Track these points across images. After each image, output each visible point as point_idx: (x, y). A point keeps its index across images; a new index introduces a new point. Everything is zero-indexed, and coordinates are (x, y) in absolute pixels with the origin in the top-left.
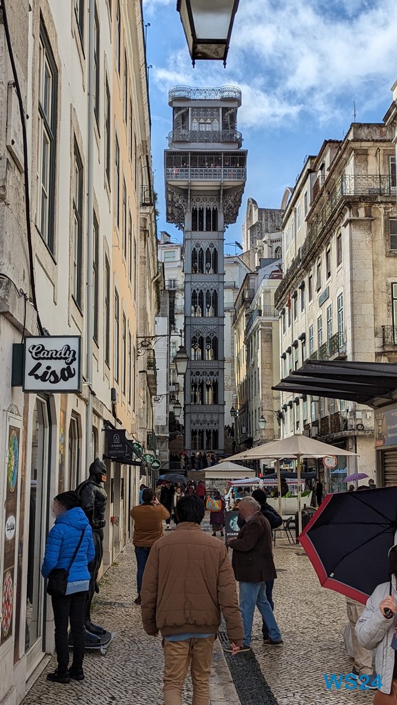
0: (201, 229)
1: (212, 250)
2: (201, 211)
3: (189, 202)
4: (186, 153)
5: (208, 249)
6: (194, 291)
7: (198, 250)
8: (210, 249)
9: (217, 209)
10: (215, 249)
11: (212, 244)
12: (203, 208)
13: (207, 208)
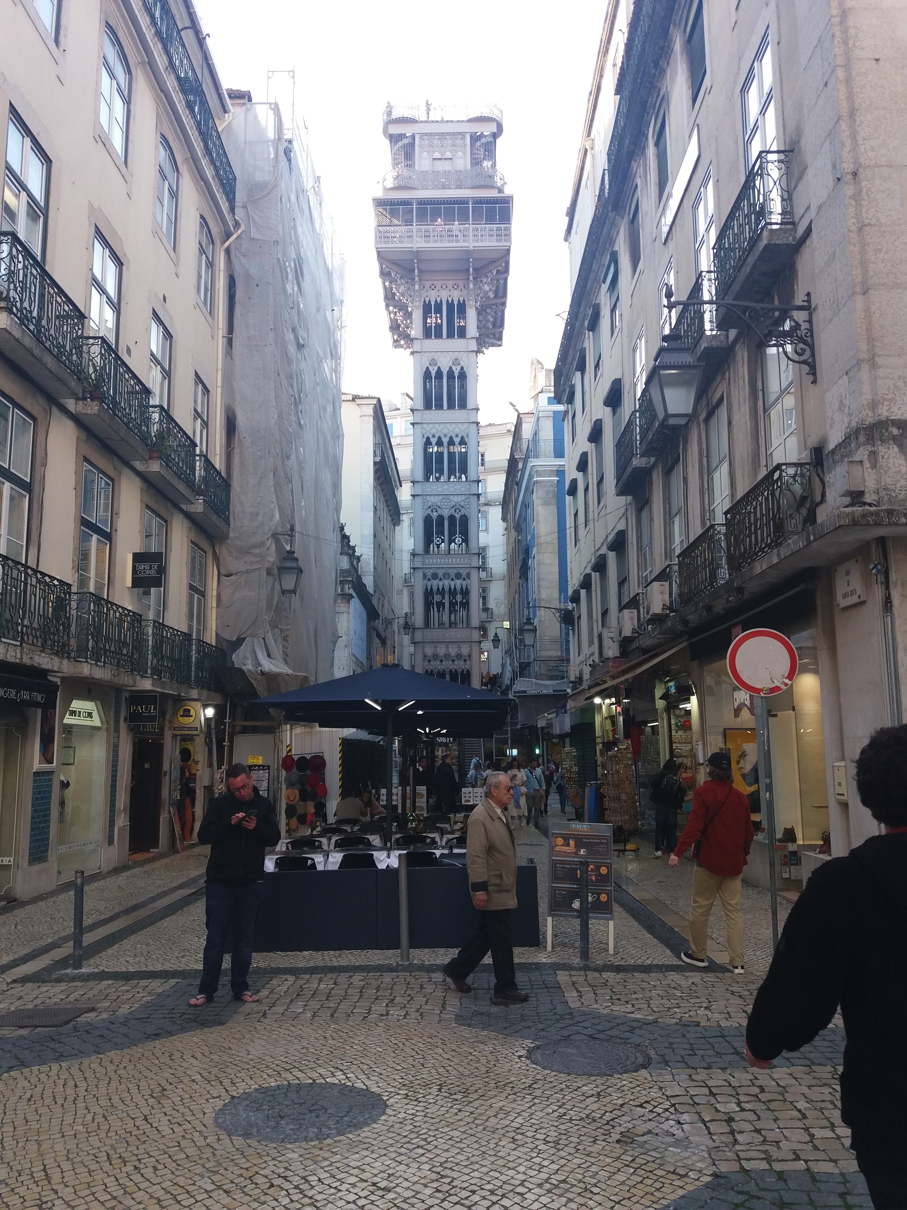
0: (439, 336)
1: (456, 371)
2: (438, 305)
4: (410, 202)
6: (428, 438)
7: (433, 370)
8: (454, 368)
9: (464, 301)
10: (462, 368)
11: (456, 359)
12: (441, 301)
13: (448, 301)
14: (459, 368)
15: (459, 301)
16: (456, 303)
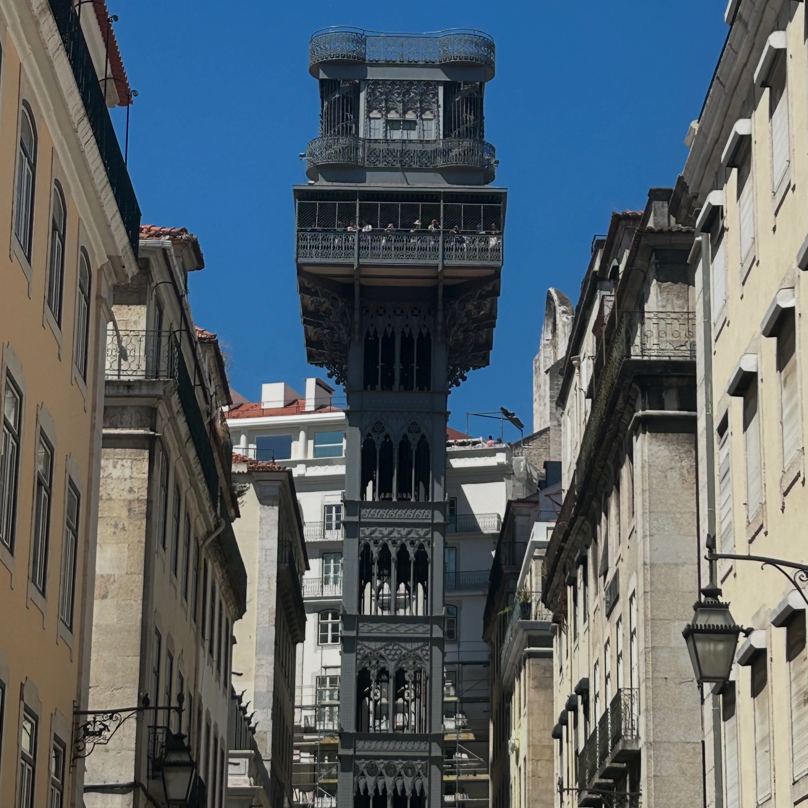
0: (388, 385)
1: (414, 439)
2: (389, 341)
3: (357, 317)
4: (350, 195)
5: (405, 436)
6: (367, 547)
7: (378, 440)
8: (410, 437)
9: (428, 334)
10: (423, 437)
11: (414, 423)
12: (393, 332)
13: (403, 332)
14: (418, 437)
15: (420, 334)
16: (416, 337)
